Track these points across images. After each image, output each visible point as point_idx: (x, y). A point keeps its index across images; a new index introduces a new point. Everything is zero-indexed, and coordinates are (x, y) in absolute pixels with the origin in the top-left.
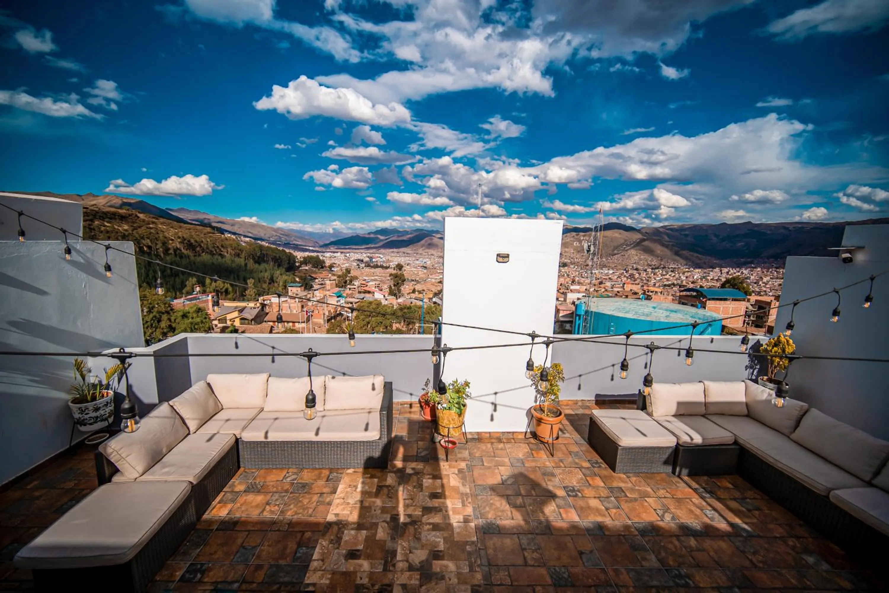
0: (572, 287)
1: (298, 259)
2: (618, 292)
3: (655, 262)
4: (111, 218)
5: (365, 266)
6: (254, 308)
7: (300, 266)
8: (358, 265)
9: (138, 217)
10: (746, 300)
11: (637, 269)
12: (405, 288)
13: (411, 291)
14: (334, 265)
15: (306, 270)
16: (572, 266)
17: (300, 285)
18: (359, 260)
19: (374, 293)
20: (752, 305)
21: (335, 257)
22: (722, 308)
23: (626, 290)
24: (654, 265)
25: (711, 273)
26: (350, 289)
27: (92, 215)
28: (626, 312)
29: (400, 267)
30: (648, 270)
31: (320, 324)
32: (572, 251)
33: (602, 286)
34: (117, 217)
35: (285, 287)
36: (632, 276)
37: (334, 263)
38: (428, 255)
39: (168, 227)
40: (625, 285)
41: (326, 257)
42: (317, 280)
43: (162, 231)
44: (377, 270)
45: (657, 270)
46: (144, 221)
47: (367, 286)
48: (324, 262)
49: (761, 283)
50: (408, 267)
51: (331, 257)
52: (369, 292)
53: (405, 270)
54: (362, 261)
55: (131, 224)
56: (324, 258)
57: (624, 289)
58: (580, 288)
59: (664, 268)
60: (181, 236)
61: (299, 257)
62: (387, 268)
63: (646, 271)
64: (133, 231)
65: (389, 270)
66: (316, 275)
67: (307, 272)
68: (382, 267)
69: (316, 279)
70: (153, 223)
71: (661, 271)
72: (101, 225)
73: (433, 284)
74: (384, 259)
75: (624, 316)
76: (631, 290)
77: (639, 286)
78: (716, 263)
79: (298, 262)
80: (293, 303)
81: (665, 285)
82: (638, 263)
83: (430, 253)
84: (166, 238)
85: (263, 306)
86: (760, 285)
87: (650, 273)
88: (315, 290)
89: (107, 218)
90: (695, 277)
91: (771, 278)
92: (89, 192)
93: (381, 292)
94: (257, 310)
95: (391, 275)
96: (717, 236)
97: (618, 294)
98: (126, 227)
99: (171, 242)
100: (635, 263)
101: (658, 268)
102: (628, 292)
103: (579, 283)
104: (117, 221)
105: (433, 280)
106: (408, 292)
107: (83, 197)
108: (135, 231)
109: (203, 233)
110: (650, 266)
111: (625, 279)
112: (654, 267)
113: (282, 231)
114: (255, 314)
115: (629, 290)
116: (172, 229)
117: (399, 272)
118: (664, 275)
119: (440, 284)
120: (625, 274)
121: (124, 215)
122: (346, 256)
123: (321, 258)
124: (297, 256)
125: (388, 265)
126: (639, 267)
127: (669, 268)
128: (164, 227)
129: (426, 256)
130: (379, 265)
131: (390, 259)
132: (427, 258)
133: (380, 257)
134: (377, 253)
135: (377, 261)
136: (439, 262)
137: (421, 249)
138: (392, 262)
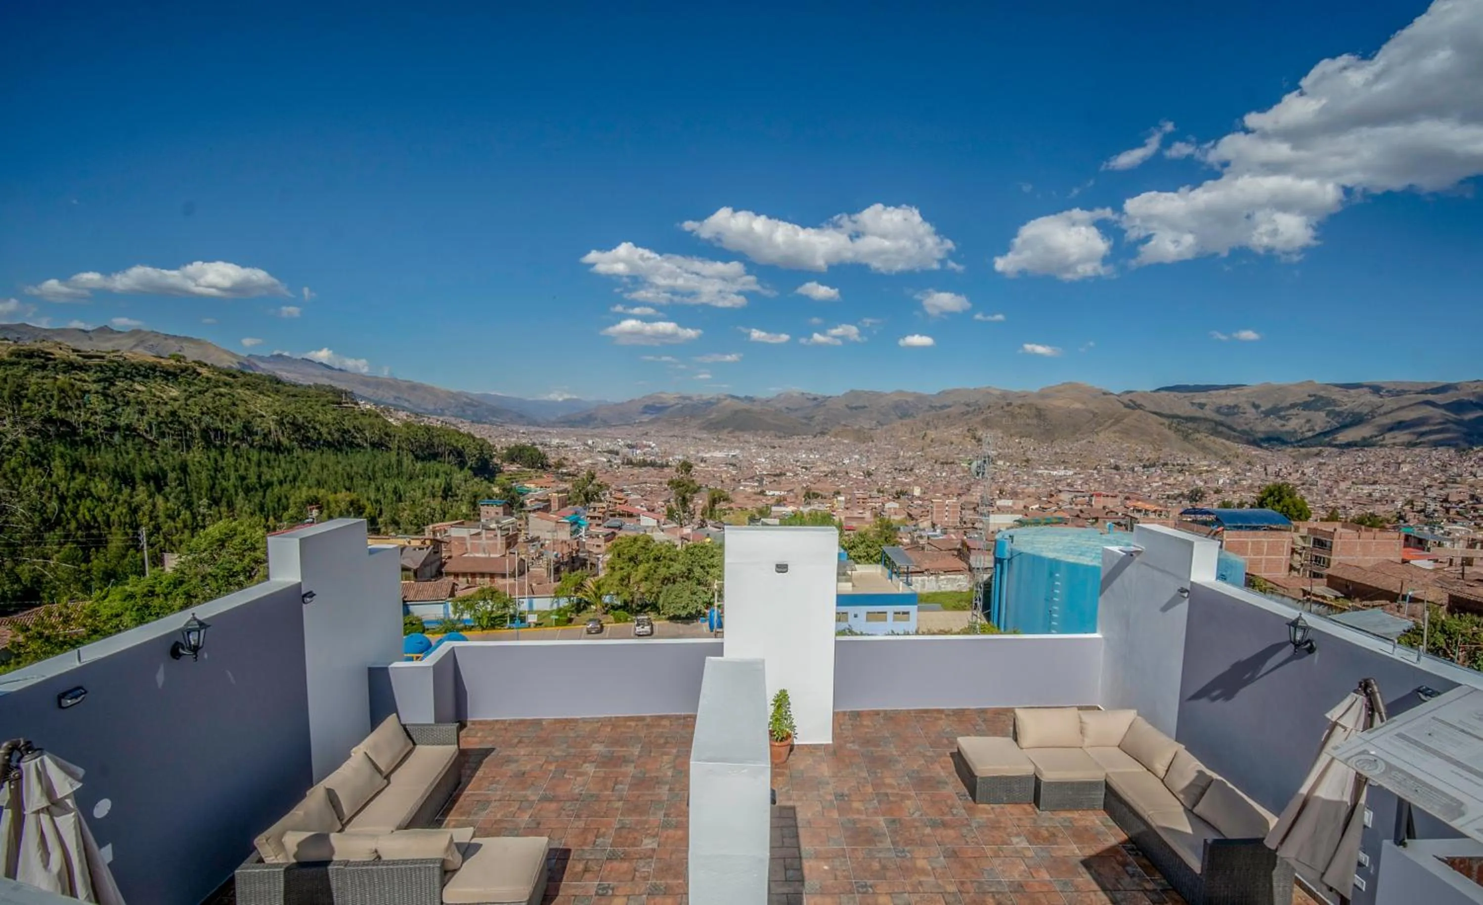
0: (999, 503)
1: (496, 451)
2: (1081, 511)
3: (1150, 454)
4: (146, 376)
5: (623, 464)
6: (420, 549)
7: (500, 465)
8: (609, 461)
9: (199, 374)
10: (1293, 529)
11: (1117, 468)
14: (565, 462)
15: (513, 471)
16: (1000, 463)
17: (501, 501)
18: (610, 452)
19: (639, 515)
20: (1302, 537)
21: (566, 446)
22: (1250, 544)
23: (1094, 507)
24: (1148, 460)
25: (1249, 474)
26: (595, 509)
27: (111, 369)
28: (1080, 555)
29: (687, 467)
30: (1136, 469)
31: (541, 577)
32: (1001, 435)
33: (1052, 500)
34: (158, 374)
35: (474, 505)
36: (1108, 481)
37: (565, 458)
38: (739, 441)
39: (253, 392)
40: (1094, 499)
41: (550, 446)
43: (242, 400)
44: (645, 469)
45: (1153, 470)
46: (208, 380)
47: (626, 502)
48: (544, 456)
49: (1335, 491)
50: (702, 465)
51: (558, 446)
52: (631, 515)
53: (696, 471)
54: (617, 453)
55: (183, 387)
56: (546, 448)
57: (1092, 506)
58: (1014, 504)
59: (1165, 464)
60: (278, 410)
61: (498, 447)
62: (662, 466)
63: (1133, 470)
64: (186, 399)
65: (667, 471)
67: (513, 476)
68: (653, 464)
70: (226, 384)
71: (1159, 471)
72: (127, 390)
73: (748, 498)
74: (657, 449)
75: (1077, 561)
76: (1104, 508)
77: (1118, 501)
78: (1256, 456)
79: (498, 456)
80: (490, 538)
81: (1168, 497)
82: (1119, 456)
83: (741, 439)
84: (249, 412)
85: (437, 544)
86: (1335, 496)
87: (1140, 473)
88: (530, 511)
89: (140, 375)
90: (1221, 481)
91: (1353, 483)
92: (102, 325)
93: (652, 514)
94: (426, 552)
95: (671, 480)
96: (1256, 406)
97: (1081, 515)
98: (174, 393)
99: (259, 420)
100: (1113, 457)
101: (1154, 465)
102: (1098, 510)
103: (1014, 495)
104: (159, 380)
105: (749, 490)
107: (91, 334)
108: (193, 399)
109: (320, 403)
110: (1140, 460)
111: (1097, 485)
112: (1147, 464)
113: (467, 397)
114: (421, 561)
115: (1101, 507)
116: (261, 396)
117: (686, 476)
118: (1165, 478)
119: (761, 497)
120: (1096, 476)
121: (171, 370)
122: (587, 445)
123: (540, 448)
124: (494, 446)
125: (664, 461)
126: (1120, 463)
127: (1174, 465)
128: (248, 392)
129: (736, 444)
130: (649, 460)
131: (668, 450)
132: (737, 448)
133: (649, 446)
134: (645, 439)
135: (645, 454)
136: (759, 456)
137: (726, 431)
138: (673, 454)
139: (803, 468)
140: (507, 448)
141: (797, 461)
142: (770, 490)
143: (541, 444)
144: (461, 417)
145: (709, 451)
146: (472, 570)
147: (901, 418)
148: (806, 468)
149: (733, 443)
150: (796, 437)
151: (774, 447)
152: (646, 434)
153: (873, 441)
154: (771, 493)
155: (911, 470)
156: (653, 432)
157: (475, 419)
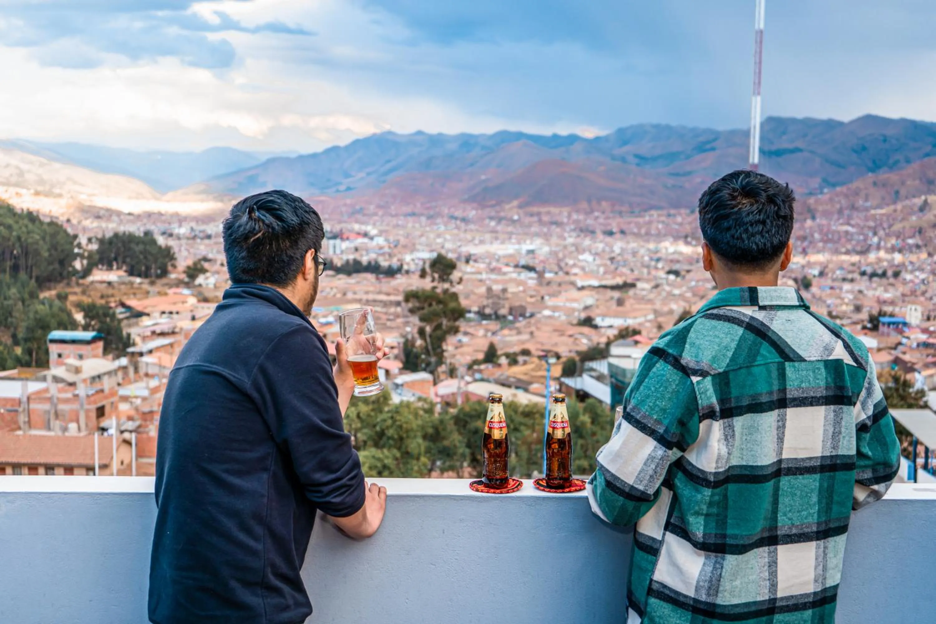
1: (79, 246)
7: (87, 272)
12: (459, 345)
13: (481, 356)
14: (206, 265)
15: (109, 283)
17: (89, 335)
29: (441, 267)
35: (38, 344)
37: (206, 259)
38: (541, 222)
41: (179, 238)
42: (146, 321)
48: (166, 256)
50: (470, 268)
51: (194, 238)
53: (460, 281)
56: (171, 242)
61: (83, 240)
62: (391, 272)
65: (400, 281)
66: (147, 302)
67: (110, 291)
68: (372, 269)
69: (139, 315)
73: (561, 332)
74: (380, 241)
79: (82, 256)
80: (67, 401)
83: (545, 218)
88: (139, 355)
95: (410, 296)
106: (468, 359)
117: (441, 287)
123: (161, 241)
124: (76, 237)
125: (395, 263)
129: (535, 229)
130: (365, 260)
131: (403, 241)
132: (537, 235)
133: (365, 235)
134: (357, 222)
135: (356, 249)
136: (579, 249)
137: (515, 203)
138: (413, 249)
139: (669, 272)
140: (101, 241)
141: (658, 260)
142: (604, 316)
143: (164, 233)
144: (17, 185)
145: (482, 242)
146: (14, 460)
147: (872, 170)
148: (677, 273)
149: (530, 225)
150: (654, 213)
151: (610, 233)
152: (361, 211)
153: (813, 218)
154: (608, 321)
155: (896, 275)
156: (372, 208)
157: (40, 188)
